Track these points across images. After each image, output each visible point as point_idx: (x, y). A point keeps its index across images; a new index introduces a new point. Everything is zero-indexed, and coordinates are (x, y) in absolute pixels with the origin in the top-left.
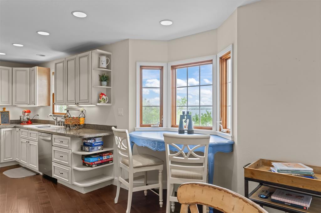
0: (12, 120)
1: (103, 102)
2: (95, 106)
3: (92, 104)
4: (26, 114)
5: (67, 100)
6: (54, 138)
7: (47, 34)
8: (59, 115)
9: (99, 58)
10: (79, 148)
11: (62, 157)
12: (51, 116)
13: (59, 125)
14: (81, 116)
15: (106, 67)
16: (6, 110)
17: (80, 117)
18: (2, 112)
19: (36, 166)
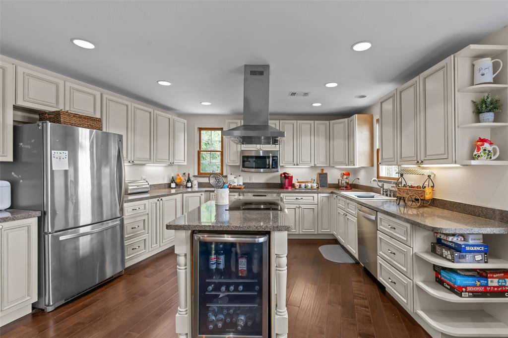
0: (329, 184)
1: (484, 157)
2: (459, 166)
3: (455, 163)
4: (345, 177)
5: (401, 157)
6: (381, 219)
8: (388, 180)
9: (473, 65)
10: (428, 246)
11: (395, 254)
12: (374, 180)
13: (387, 195)
14: (427, 183)
15: (492, 81)
16: (324, 172)
17: (425, 187)
18: (320, 174)
19: (355, 251)
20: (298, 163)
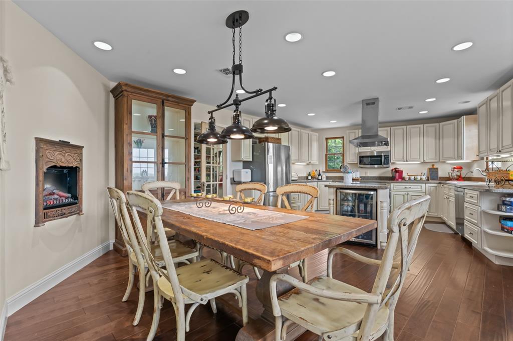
0: (441, 177)
4: (456, 170)
5: (490, 149)
6: (466, 193)
7: (447, 80)
10: (495, 206)
11: (472, 214)
12: (477, 170)
16: (435, 167)
17: (510, 170)
18: (430, 169)
19: (453, 224)
20: (408, 159)
